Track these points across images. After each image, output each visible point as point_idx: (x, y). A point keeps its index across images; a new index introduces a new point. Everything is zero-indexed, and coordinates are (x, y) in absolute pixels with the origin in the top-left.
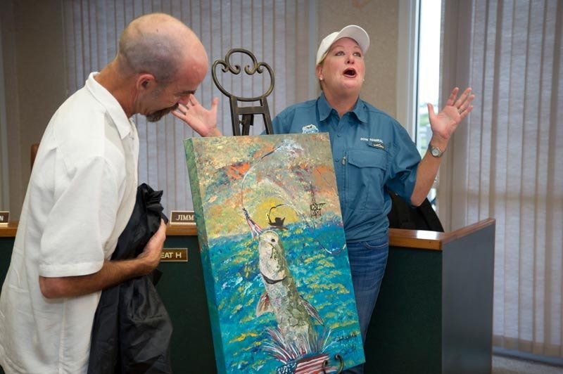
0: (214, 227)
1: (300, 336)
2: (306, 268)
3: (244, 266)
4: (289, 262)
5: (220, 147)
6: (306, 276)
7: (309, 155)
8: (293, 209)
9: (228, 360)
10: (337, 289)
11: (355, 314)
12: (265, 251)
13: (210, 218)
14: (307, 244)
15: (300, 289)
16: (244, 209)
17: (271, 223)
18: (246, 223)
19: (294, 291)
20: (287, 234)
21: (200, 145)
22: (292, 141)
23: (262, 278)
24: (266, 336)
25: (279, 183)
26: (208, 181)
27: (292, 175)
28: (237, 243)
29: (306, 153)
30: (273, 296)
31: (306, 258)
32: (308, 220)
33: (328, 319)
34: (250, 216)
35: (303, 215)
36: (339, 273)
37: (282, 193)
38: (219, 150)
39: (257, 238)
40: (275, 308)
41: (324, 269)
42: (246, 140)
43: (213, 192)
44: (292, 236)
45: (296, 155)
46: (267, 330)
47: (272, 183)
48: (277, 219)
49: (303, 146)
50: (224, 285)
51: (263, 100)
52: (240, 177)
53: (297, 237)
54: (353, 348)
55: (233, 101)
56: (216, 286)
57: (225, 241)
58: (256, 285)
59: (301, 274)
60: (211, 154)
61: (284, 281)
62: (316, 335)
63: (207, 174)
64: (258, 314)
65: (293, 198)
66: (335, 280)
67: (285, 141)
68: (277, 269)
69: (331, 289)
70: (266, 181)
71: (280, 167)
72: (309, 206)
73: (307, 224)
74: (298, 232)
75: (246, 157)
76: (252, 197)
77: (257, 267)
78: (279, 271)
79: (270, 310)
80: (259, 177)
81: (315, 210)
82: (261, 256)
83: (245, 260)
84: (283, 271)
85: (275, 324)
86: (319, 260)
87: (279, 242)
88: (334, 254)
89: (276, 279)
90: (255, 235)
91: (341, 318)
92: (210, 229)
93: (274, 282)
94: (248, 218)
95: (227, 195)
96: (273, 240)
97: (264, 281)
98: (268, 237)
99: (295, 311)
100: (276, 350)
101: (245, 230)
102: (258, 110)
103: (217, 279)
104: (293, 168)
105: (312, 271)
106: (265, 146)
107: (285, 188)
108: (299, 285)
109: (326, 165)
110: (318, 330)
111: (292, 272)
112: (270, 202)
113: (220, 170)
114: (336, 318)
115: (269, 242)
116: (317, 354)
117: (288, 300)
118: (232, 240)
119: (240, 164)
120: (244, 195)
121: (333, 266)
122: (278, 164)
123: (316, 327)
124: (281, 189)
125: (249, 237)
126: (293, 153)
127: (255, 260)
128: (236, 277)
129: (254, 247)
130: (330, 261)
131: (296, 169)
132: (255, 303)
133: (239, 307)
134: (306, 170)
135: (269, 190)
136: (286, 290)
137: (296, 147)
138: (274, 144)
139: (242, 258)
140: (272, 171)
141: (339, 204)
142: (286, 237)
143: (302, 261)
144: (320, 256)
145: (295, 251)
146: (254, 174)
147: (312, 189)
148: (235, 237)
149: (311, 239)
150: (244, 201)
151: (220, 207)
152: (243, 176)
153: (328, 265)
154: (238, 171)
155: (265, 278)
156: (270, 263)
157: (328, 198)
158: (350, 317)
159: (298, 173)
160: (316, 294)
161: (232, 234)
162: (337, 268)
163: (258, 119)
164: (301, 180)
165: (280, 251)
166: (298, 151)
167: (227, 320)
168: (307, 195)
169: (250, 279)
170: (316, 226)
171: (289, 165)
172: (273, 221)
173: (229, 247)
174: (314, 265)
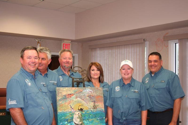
0: (60, 109)
2: (89, 122)
3: (68, 119)
4: (84, 120)
5: (65, 90)
7: (94, 93)
8: (87, 106)
12: (76, 116)
13: (59, 107)
14: (90, 116)
16: (70, 105)
17: (79, 109)
18: (70, 109)
20: (84, 113)
21: (59, 89)
22: (89, 89)
23: (74, 123)
25: (83, 100)
26: (60, 98)
27: (88, 98)
28: (67, 114)
29: (93, 92)
31: (90, 119)
32: (92, 110)
34: (72, 107)
35: (90, 108)
37: (83, 102)
38: (65, 91)
39: (74, 113)
41: (96, 123)
42: (74, 88)
43: (61, 101)
44: (85, 113)
45: (90, 93)
47: (80, 99)
48: (81, 109)
49: (93, 91)
50: (61, 123)
52: (70, 97)
56: (59, 123)
57: (63, 113)
60: (62, 91)
63: (60, 96)
65: (87, 103)
67: (87, 89)
68: (79, 121)
70: (79, 99)
71: (84, 96)
72: (93, 106)
73: (91, 111)
74: (88, 112)
75: (73, 93)
76: (73, 102)
77: (72, 120)
78: (80, 122)
80: (76, 98)
81: (95, 107)
82: (74, 117)
83: (69, 118)
84: (81, 122)
86: (94, 120)
87: (81, 114)
88: (100, 119)
89: (78, 124)
90: (73, 112)
92: (59, 109)
94: (71, 107)
95: (65, 102)
96: (79, 114)
97: (74, 124)
98: (77, 113)
101: (70, 110)
103: (59, 122)
104: (88, 96)
105: (91, 123)
106: (80, 90)
107: (85, 101)
109: (101, 96)
112: (79, 104)
113: (64, 95)
115: (77, 114)
118: (65, 113)
119: (71, 94)
120: (71, 102)
122: (83, 95)
124: (83, 101)
125: (71, 112)
126: (89, 92)
127: (72, 118)
128: (65, 122)
129: (72, 115)
130: (98, 121)
131: (90, 96)
134: (93, 97)
135: (79, 101)
137: (90, 90)
138: (83, 90)
139: (68, 117)
140: (81, 96)
141: (104, 106)
142: (83, 113)
143: (88, 120)
144: (94, 119)
145: (86, 117)
146: (75, 97)
147: (94, 102)
148: (67, 112)
149: (92, 115)
150: (71, 103)
151: (63, 104)
152: (71, 97)
154: (70, 96)
155: (75, 123)
157: (100, 104)
159: (90, 97)
161: (65, 111)
162: (100, 123)
164: (91, 99)
165: (81, 117)
166: (91, 92)
169: (69, 123)
170: (94, 111)
171: (87, 95)
172: (80, 109)
173: (64, 114)
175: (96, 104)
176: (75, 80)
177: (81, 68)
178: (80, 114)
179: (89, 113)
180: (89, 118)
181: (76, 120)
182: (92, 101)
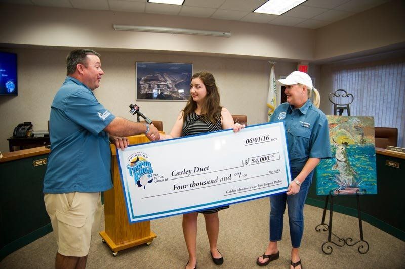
1: (348, 179)
4: (348, 156)
6: (354, 162)
9: (319, 180)
10: (369, 168)
11: (375, 177)
15: (351, 165)
19: (348, 165)
20: (349, 147)
24: (334, 176)
25: (349, 132)
27: (354, 129)
30: (339, 165)
32: (359, 144)
33: (362, 177)
36: (370, 163)
37: (348, 134)
40: (340, 169)
45: (357, 123)
46: (336, 174)
47: (345, 131)
51: (348, 105)
53: (353, 149)
54: (372, 189)
55: (335, 105)
58: (333, 161)
59: (353, 161)
61: (345, 162)
62: (356, 181)
64: (332, 169)
66: (368, 165)
69: (365, 168)
70: (343, 130)
74: (354, 147)
75: (336, 122)
79: (337, 169)
80: (340, 129)
81: (363, 141)
85: (339, 174)
91: (368, 178)
93: (341, 161)
98: (341, 147)
99: (348, 171)
100: (337, 181)
102: (345, 108)
104: (355, 127)
108: (351, 164)
110: (357, 179)
111: (349, 159)
114: (366, 177)
116: (355, 187)
117: (345, 168)
119: (333, 124)
121: (367, 160)
123: (356, 178)
125: (333, 146)
127: (334, 153)
131: (356, 127)
132: (332, 166)
133: (326, 166)
136: (345, 164)
147: (363, 135)
153: (365, 160)
156: (340, 155)
158: (372, 178)
160: (358, 168)
163: (345, 111)
165: (345, 152)
166: (359, 122)
167: (320, 169)
168: (360, 136)
174: (359, 159)
175: (365, 138)
176: (337, 106)
177: (346, 92)
178: (344, 148)
179: (355, 149)
180: (356, 154)
181: (339, 156)
182: (360, 134)
